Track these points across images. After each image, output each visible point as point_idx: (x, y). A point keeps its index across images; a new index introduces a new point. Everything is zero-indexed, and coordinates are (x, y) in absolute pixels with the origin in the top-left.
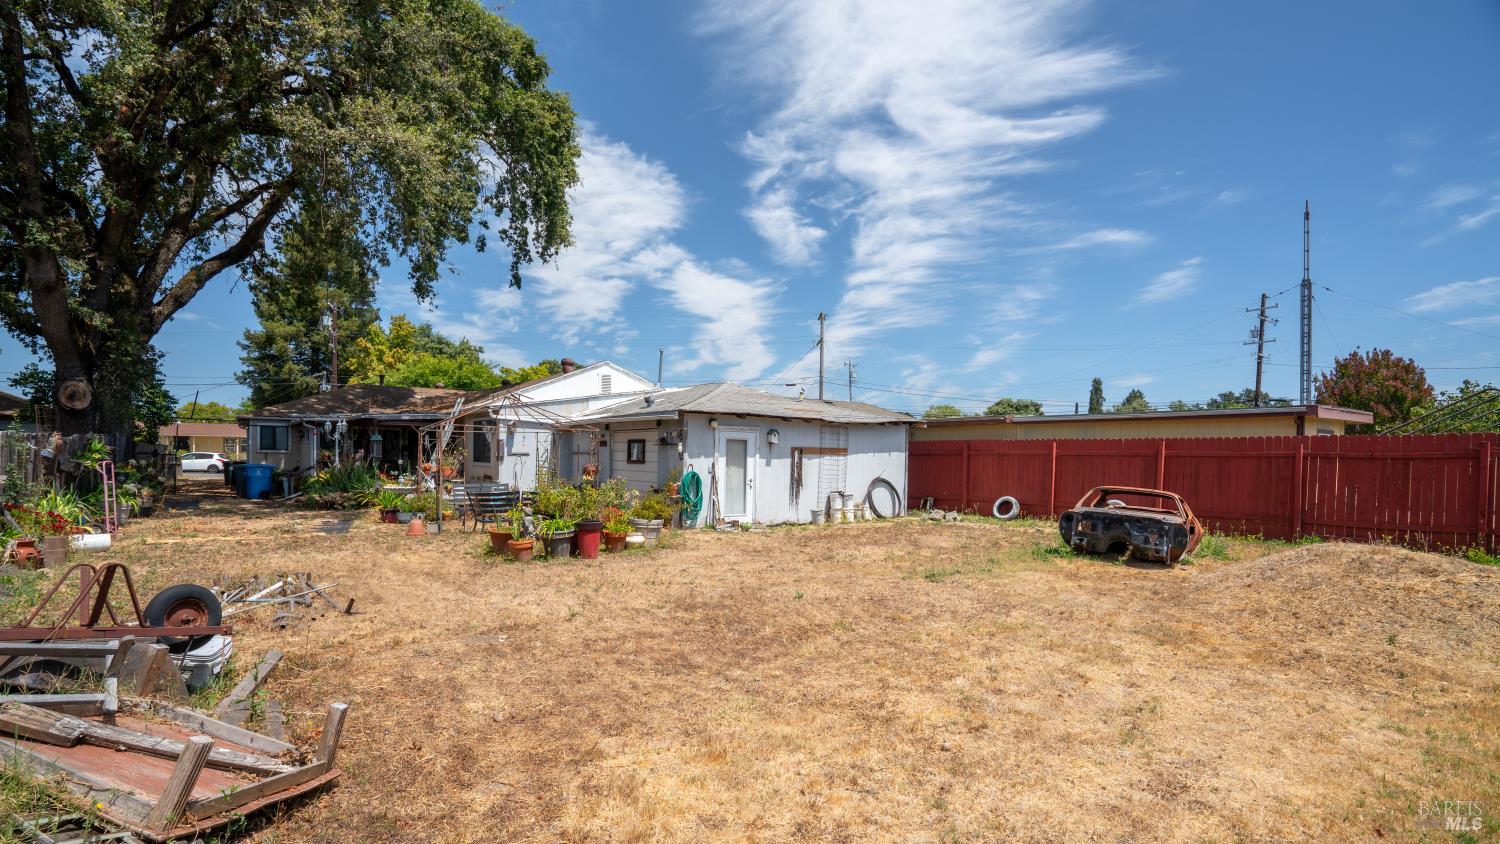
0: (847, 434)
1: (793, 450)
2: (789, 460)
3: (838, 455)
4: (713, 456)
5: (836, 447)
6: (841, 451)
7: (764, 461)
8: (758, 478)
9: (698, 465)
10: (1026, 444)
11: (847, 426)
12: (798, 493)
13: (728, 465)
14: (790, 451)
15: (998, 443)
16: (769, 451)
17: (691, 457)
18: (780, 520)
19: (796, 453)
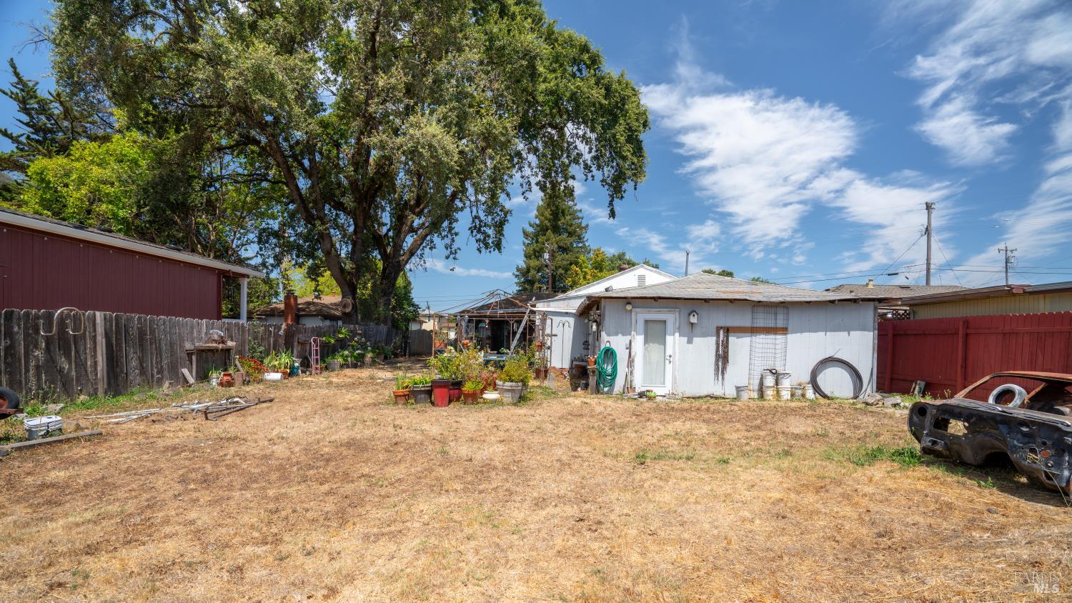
0: (788, 314)
1: (718, 329)
2: (715, 338)
3: (776, 334)
4: (630, 334)
5: (773, 325)
6: (784, 330)
7: (686, 339)
8: (677, 354)
9: (617, 343)
10: (1041, 318)
11: (785, 305)
12: (724, 369)
13: (646, 341)
14: (715, 330)
15: (1004, 318)
16: (690, 331)
17: (609, 335)
18: (704, 393)
19: (721, 332)
